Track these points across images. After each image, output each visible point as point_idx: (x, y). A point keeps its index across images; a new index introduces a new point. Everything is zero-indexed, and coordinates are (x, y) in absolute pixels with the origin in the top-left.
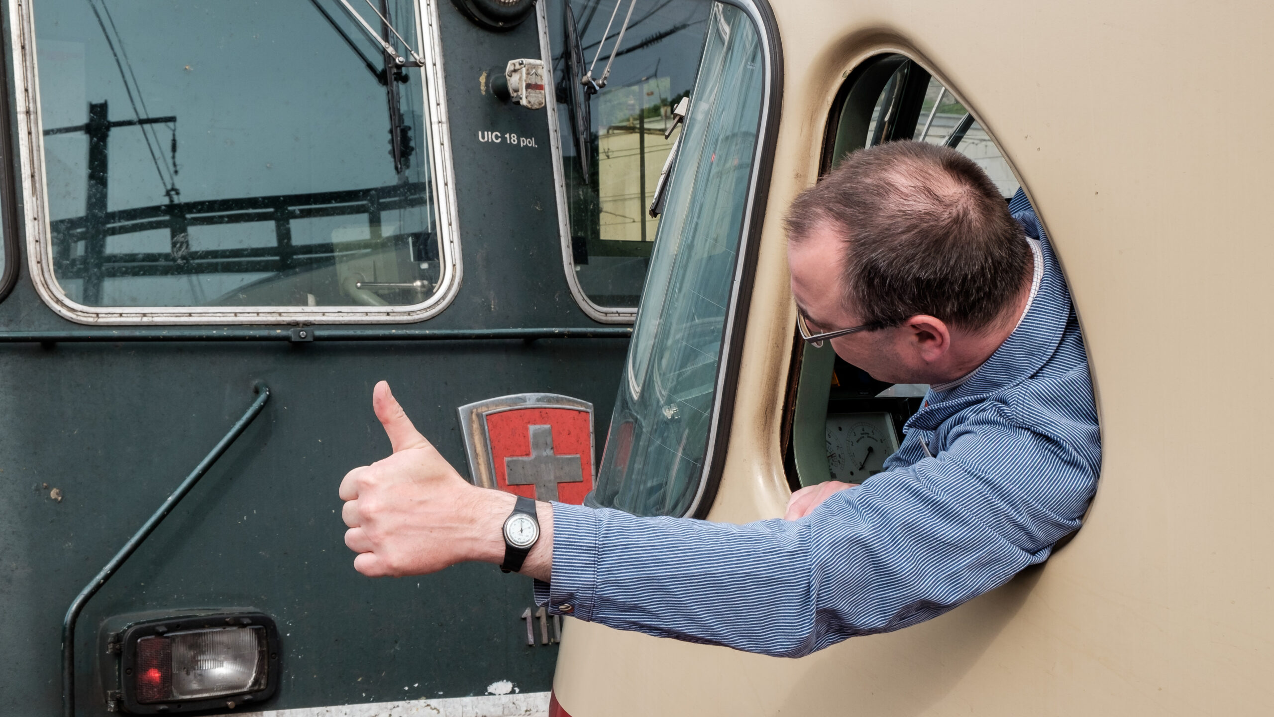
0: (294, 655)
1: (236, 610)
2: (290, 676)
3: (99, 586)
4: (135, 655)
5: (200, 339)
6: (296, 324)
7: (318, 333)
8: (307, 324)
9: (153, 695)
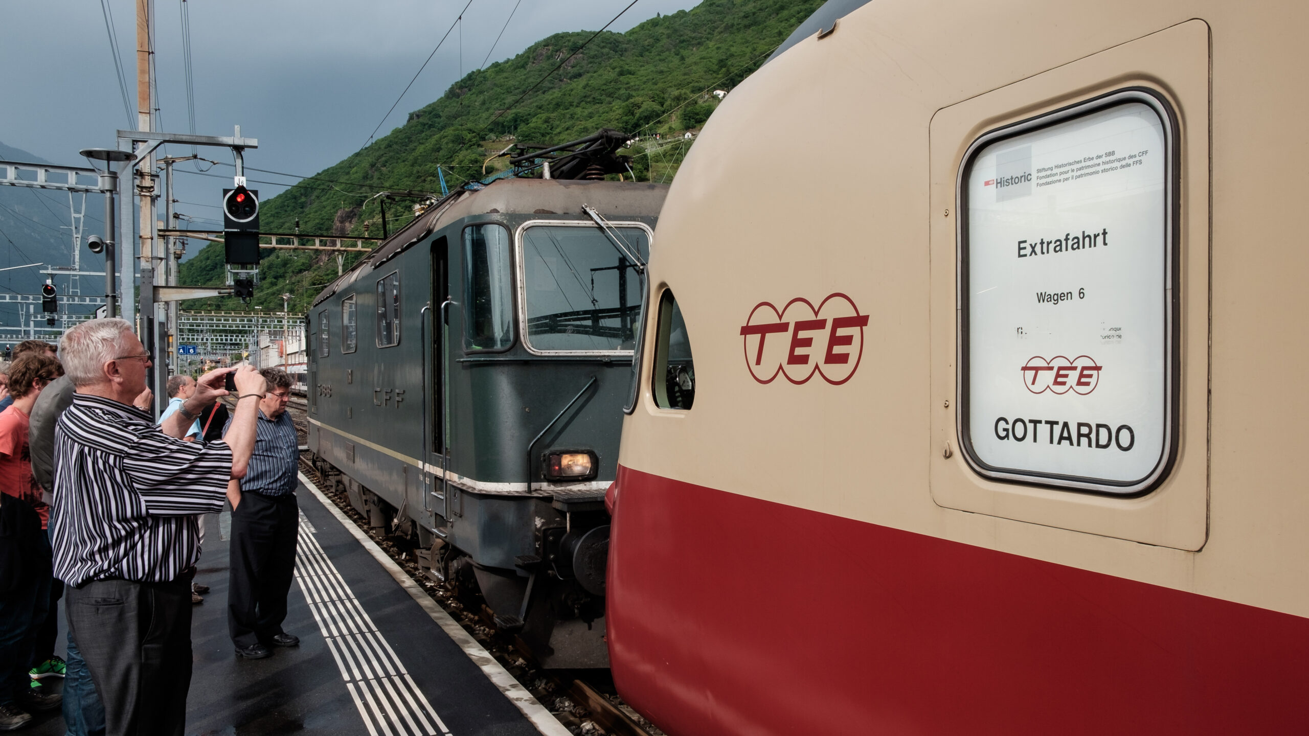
0: (602, 464)
1: (583, 448)
2: (600, 471)
3: (539, 439)
4: (550, 461)
5: (573, 361)
6: (605, 356)
7: (612, 359)
8: (608, 356)
9: (555, 474)
